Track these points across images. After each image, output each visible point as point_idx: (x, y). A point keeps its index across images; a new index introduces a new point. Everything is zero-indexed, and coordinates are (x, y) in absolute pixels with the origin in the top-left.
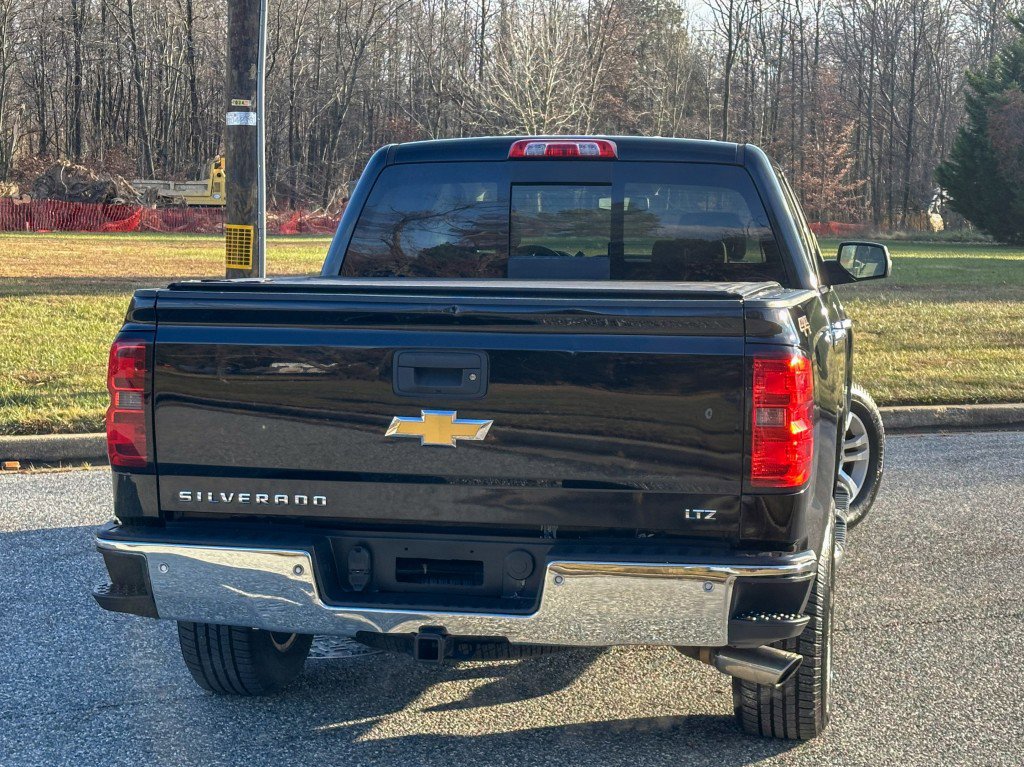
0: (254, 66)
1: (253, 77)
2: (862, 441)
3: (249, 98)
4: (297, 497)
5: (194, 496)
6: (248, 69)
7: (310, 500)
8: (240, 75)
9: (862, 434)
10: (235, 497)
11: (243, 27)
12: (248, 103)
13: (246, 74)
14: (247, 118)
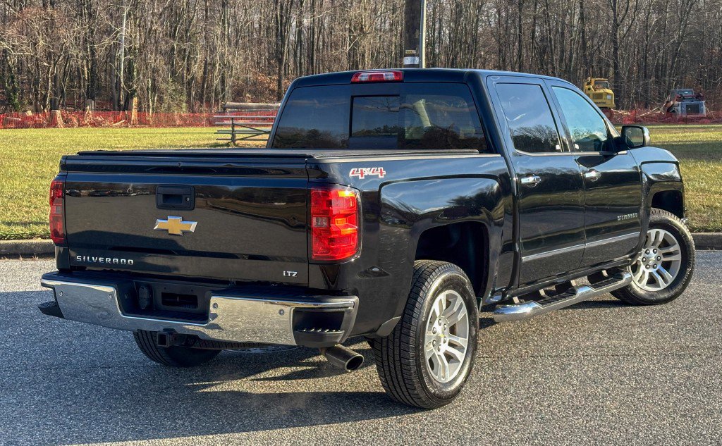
0: (417, 31)
1: (417, 37)
2: (676, 247)
3: (415, 49)
4: (122, 260)
5: (82, 258)
6: (414, 33)
7: (127, 261)
8: (410, 36)
9: (675, 244)
10: (98, 259)
11: (411, 9)
12: (414, 52)
13: (413, 35)
14: (414, 60)
